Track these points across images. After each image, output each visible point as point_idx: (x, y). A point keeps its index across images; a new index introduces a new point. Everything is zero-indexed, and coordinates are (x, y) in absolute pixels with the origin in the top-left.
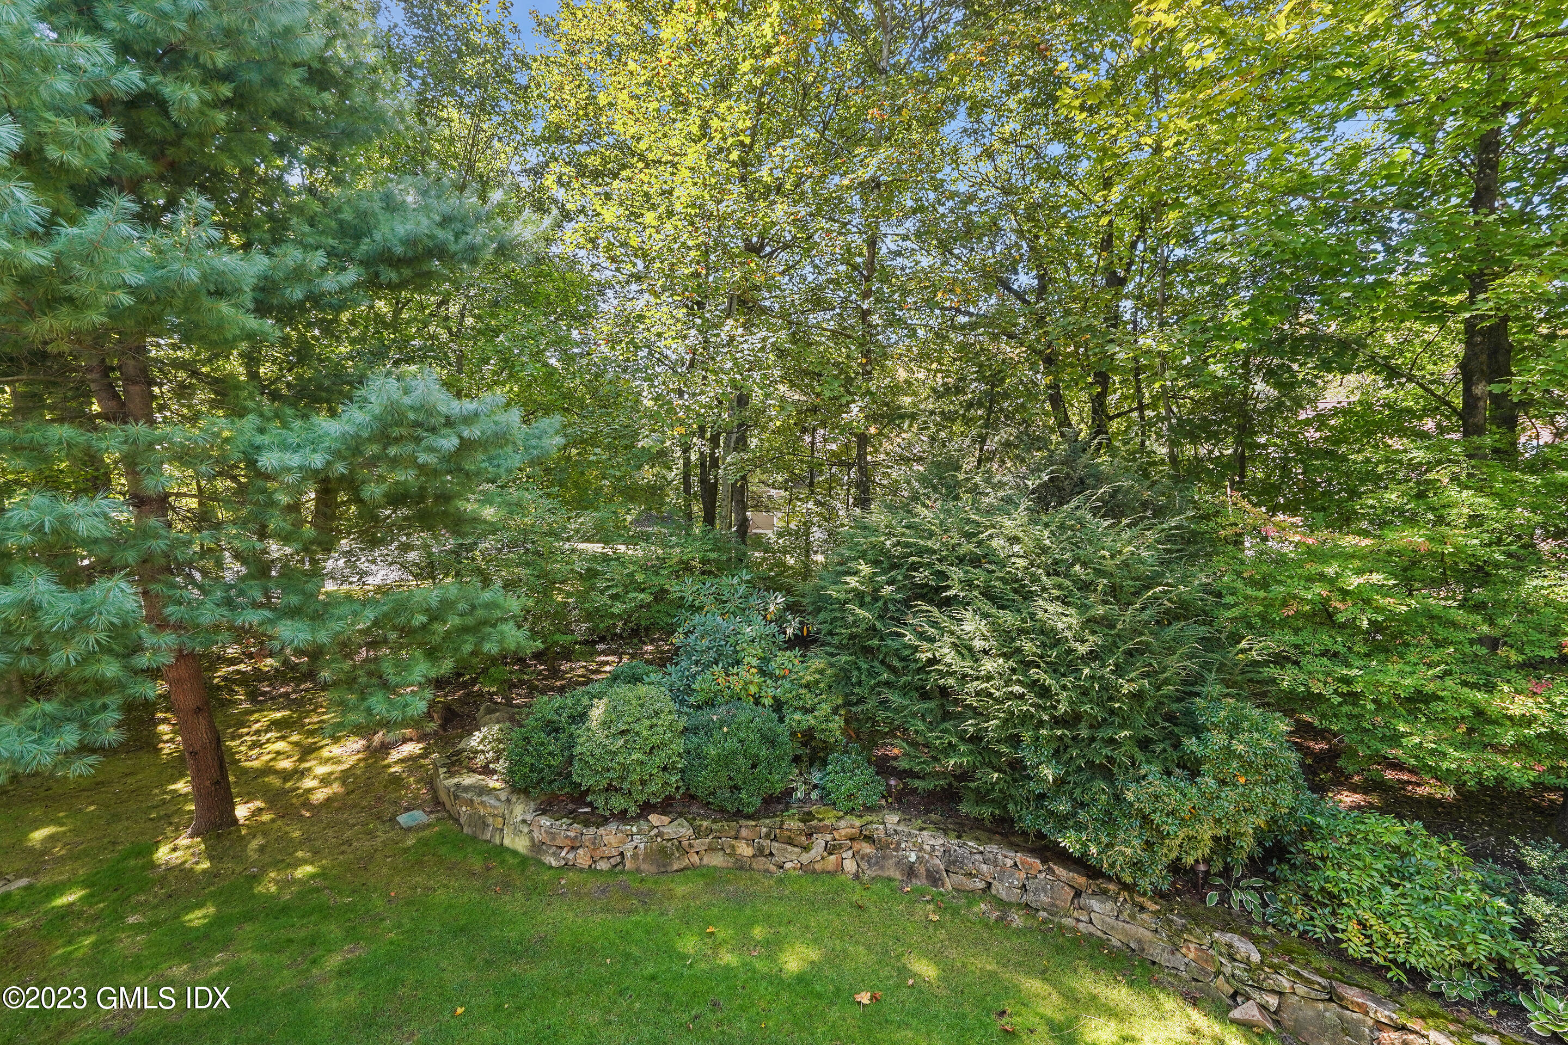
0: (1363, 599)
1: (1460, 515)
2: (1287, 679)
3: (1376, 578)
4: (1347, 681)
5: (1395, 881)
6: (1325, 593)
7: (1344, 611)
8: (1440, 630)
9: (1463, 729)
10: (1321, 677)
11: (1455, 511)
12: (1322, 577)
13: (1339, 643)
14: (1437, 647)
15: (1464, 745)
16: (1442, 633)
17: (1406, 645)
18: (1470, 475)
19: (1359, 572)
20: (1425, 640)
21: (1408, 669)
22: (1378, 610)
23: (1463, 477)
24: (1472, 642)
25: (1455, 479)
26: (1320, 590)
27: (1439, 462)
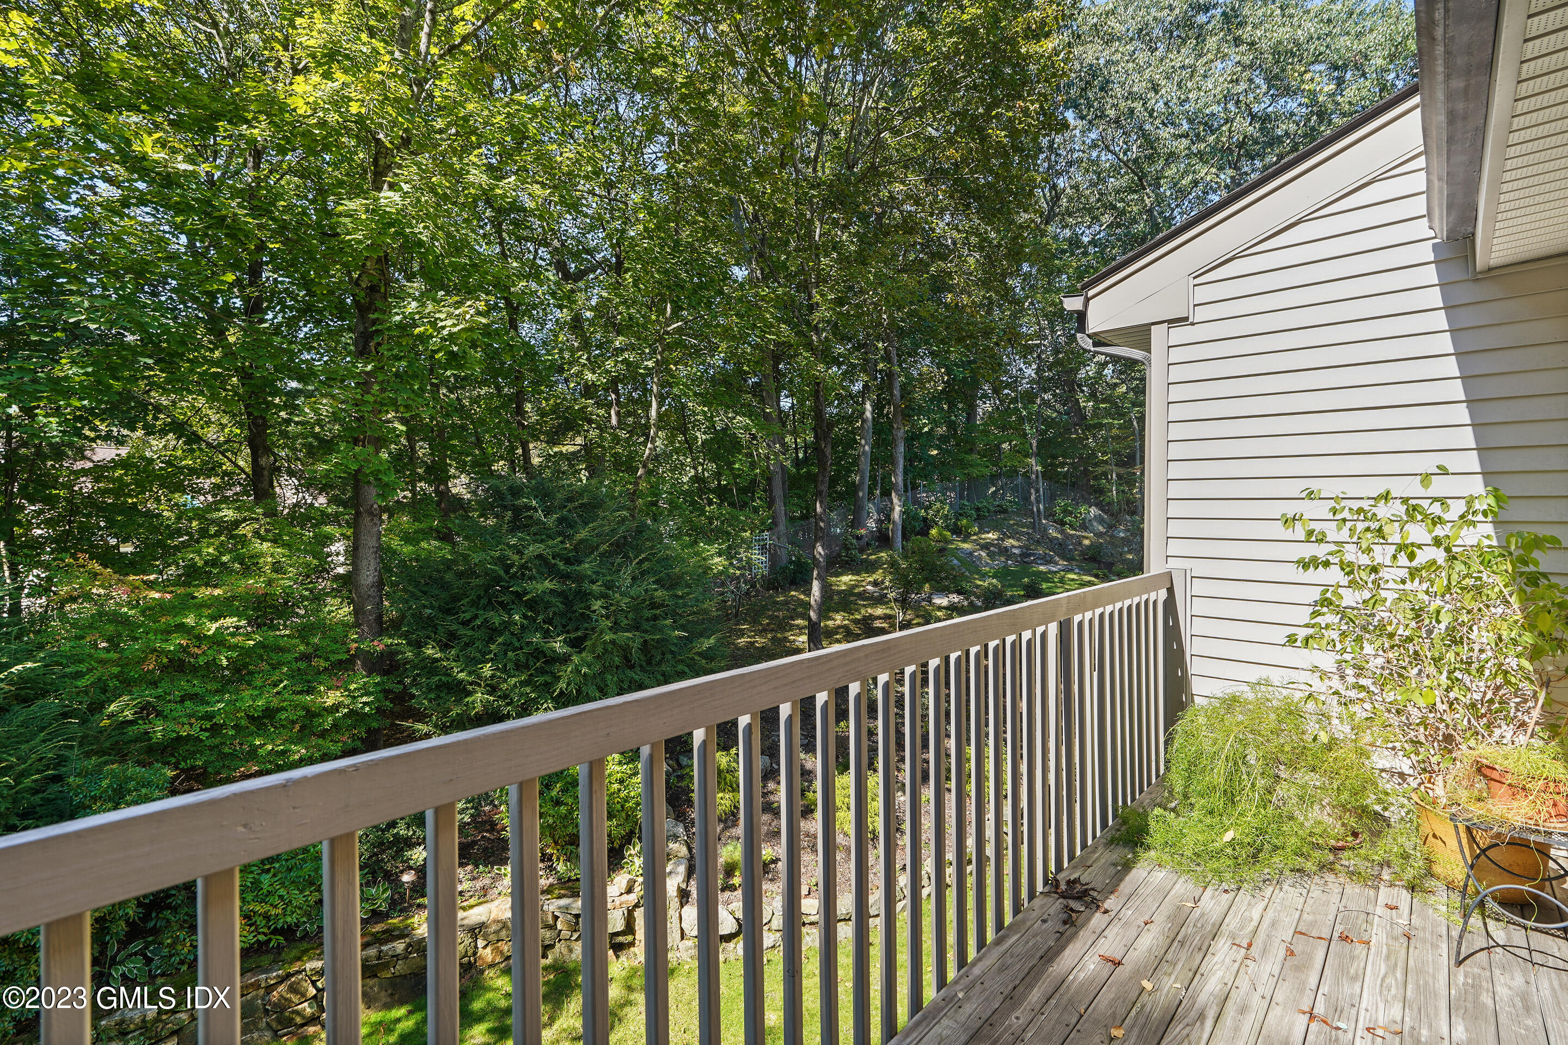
0: (218, 641)
1: (266, 563)
2: (159, 730)
3: (230, 621)
4: (209, 717)
5: (267, 867)
6: (184, 642)
7: (202, 654)
8: (272, 655)
9: (297, 727)
10: (185, 720)
11: (262, 560)
12: (181, 628)
13: (197, 685)
14: (274, 669)
15: (299, 741)
16: (275, 657)
17: (251, 673)
18: (267, 531)
19: (214, 619)
20: (265, 666)
21: (256, 692)
22: (232, 648)
23: (262, 532)
24: (297, 660)
25: (256, 533)
26: (180, 640)
27: (245, 520)
